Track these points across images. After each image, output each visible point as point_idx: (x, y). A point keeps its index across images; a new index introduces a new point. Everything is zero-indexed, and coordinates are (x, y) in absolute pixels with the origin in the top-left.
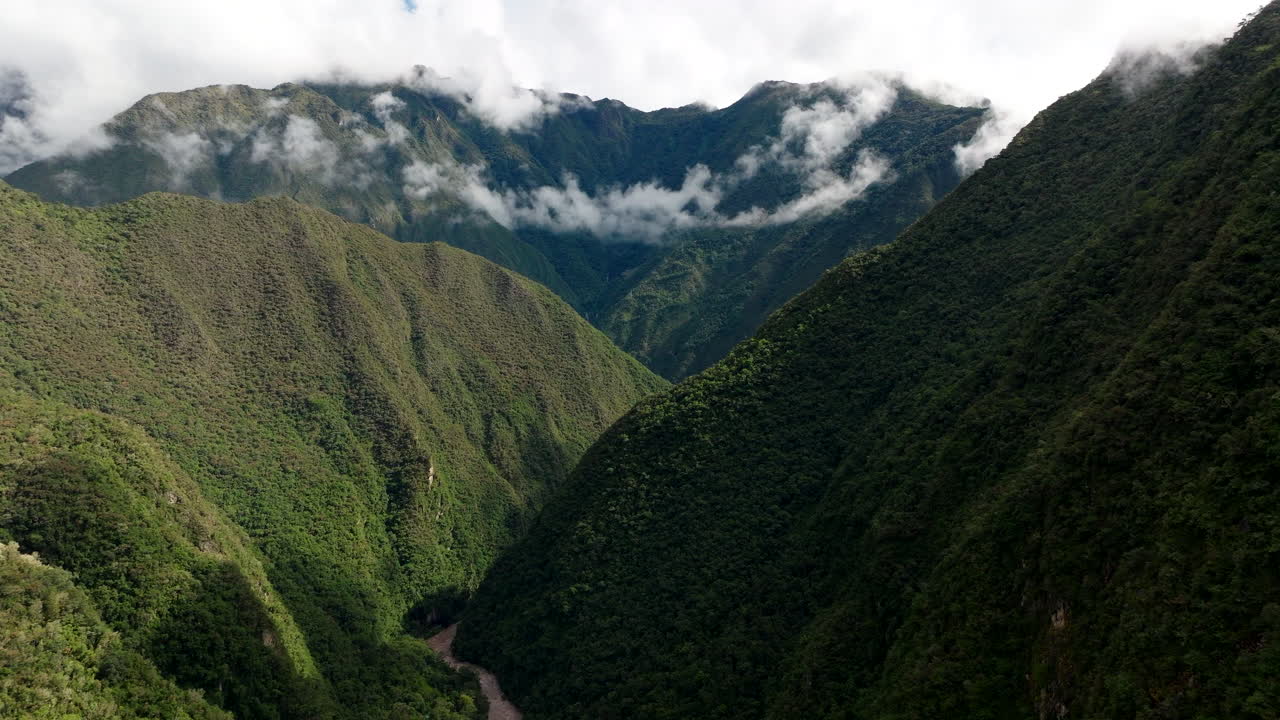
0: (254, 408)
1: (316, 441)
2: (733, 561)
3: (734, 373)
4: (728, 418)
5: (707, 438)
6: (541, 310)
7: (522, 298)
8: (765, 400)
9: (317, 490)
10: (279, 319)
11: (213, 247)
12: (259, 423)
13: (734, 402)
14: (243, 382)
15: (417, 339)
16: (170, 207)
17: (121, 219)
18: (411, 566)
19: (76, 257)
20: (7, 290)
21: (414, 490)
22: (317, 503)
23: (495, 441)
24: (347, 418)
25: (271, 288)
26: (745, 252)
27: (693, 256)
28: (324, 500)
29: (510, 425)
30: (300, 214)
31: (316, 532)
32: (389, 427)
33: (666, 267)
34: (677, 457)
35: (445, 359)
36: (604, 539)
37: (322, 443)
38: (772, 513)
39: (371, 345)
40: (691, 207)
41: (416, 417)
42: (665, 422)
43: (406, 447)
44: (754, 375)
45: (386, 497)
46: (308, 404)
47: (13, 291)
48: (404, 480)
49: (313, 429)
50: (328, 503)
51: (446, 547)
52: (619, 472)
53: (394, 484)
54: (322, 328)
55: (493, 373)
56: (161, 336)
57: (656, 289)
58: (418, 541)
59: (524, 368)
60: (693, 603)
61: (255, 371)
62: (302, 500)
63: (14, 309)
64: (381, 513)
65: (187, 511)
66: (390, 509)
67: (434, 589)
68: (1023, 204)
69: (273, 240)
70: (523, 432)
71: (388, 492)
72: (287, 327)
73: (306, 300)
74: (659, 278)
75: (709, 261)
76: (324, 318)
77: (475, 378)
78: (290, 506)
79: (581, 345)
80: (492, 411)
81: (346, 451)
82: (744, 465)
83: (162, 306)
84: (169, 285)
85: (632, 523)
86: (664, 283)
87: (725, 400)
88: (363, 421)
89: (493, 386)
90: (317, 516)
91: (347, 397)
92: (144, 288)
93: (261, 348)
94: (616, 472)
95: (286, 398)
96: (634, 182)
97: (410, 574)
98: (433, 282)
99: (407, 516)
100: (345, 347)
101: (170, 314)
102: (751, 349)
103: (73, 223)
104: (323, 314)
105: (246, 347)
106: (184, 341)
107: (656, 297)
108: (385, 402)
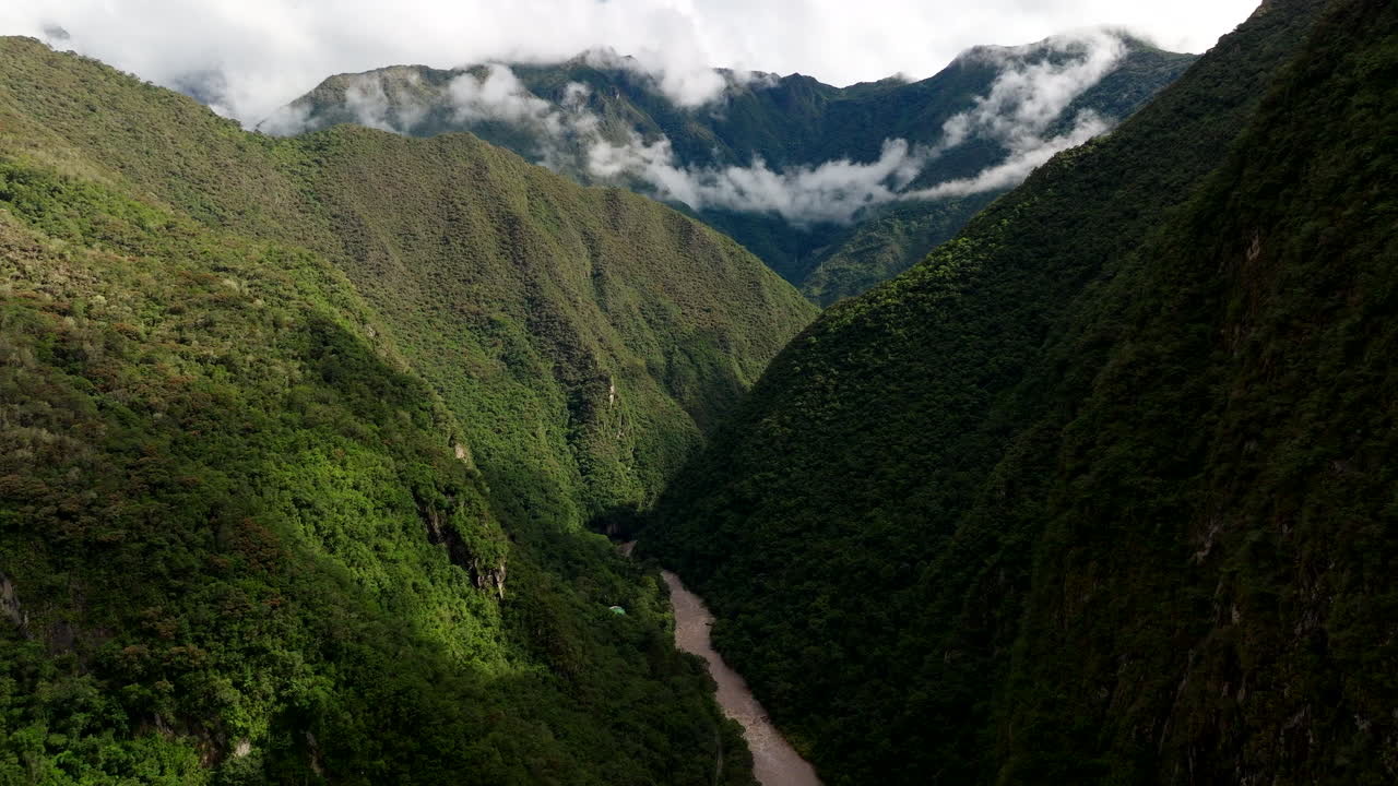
0: (440, 322)
1: (498, 356)
2: (926, 437)
3: (930, 271)
4: (924, 312)
5: (900, 331)
6: (725, 256)
7: (705, 245)
8: (964, 292)
9: (499, 395)
10: (462, 245)
11: (399, 177)
12: (444, 335)
13: (930, 296)
14: (429, 300)
15: (597, 275)
16: (359, 137)
17: (314, 147)
18: (592, 477)
19: (273, 176)
20: (215, 197)
21: (595, 406)
22: (501, 406)
23: (677, 377)
24: (529, 339)
25: (454, 216)
26: (948, 221)
27: (890, 227)
28: (506, 404)
29: (693, 362)
30: (483, 149)
31: (499, 431)
32: (571, 348)
33: (859, 240)
34: (868, 352)
35: (626, 296)
36: (790, 431)
37: (504, 358)
38: (970, 393)
39: (552, 275)
40: (890, 181)
41: (597, 344)
42: (855, 321)
43: (587, 368)
44: (953, 270)
45: (567, 413)
46: (491, 322)
47: (220, 198)
48: (585, 397)
49: (495, 345)
50: (511, 407)
51: (627, 466)
52: (806, 372)
53: (575, 401)
54: (503, 256)
55: (675, 312)
56: (351, 252)
57: (850, 263)
58: (599, 454)
59: (707, 311)
60: (883, 474)
61: (440, 290)
62: (486, 402)
63: (221, 212)
64: (563, 427)
65: (384, 346)
66: (570, 425)
67: (615, 503)
68: (1261, 70)
69: (456, 174)
70: (705, 370)
71: (570, 408)
72: (471, 252)
73: (489, 229)
74: (853, 251)
75: (908, 232)
76: (506, 246)
77: (656, 316)
78: (474, 407)
79: (768, 295)
80: (674, 348)
81: (528, 366)
82: (940, 353)
83: (352, 225)
84: (358, 207)
85: (819, 414)
86: (859, 256)
87: (920, 295)
88: (545, 342)
89: (675, 325)
90: (500, 416)
91: (528, 320)
92: (335, 209)
93: (445, 270)
94: (803, 371)
95: (469, 315)
96: (825, 160)
97: (590, 483)
98: (614, 225)
99: (587, 431)
100: (526, 275)
101: (360, 232)
102: (950, 248)
103: (271, 148)
104: (504, 243)
105: (431, 268)
106: (373, 257)
107: (848, 270)
108: (566, 324)
